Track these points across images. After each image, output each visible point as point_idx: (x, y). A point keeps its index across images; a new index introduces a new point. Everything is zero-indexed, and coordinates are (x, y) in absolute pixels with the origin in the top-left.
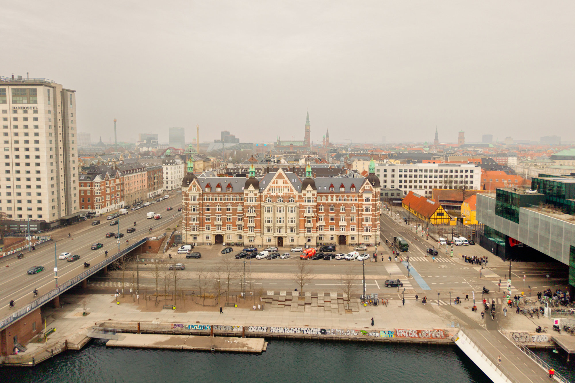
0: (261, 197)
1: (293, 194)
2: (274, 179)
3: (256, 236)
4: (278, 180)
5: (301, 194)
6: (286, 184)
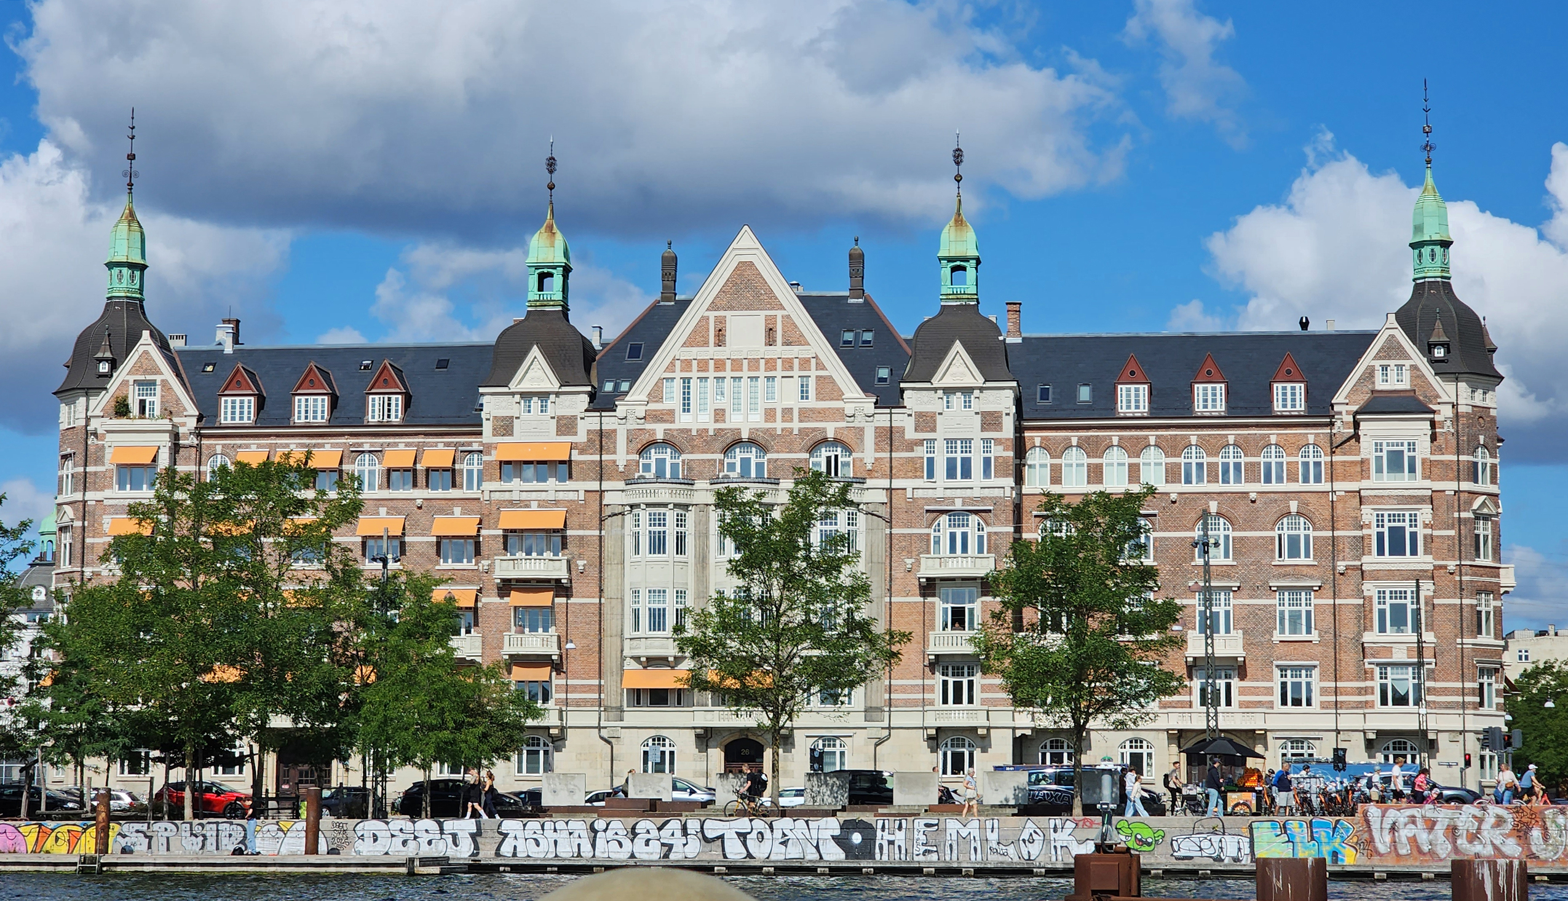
0: (602, 440)
1: (840, 414)
2: (702, 312)
3: (563, 729)
4: (728, 314)
5: (902, 420)
6: (787, 343)
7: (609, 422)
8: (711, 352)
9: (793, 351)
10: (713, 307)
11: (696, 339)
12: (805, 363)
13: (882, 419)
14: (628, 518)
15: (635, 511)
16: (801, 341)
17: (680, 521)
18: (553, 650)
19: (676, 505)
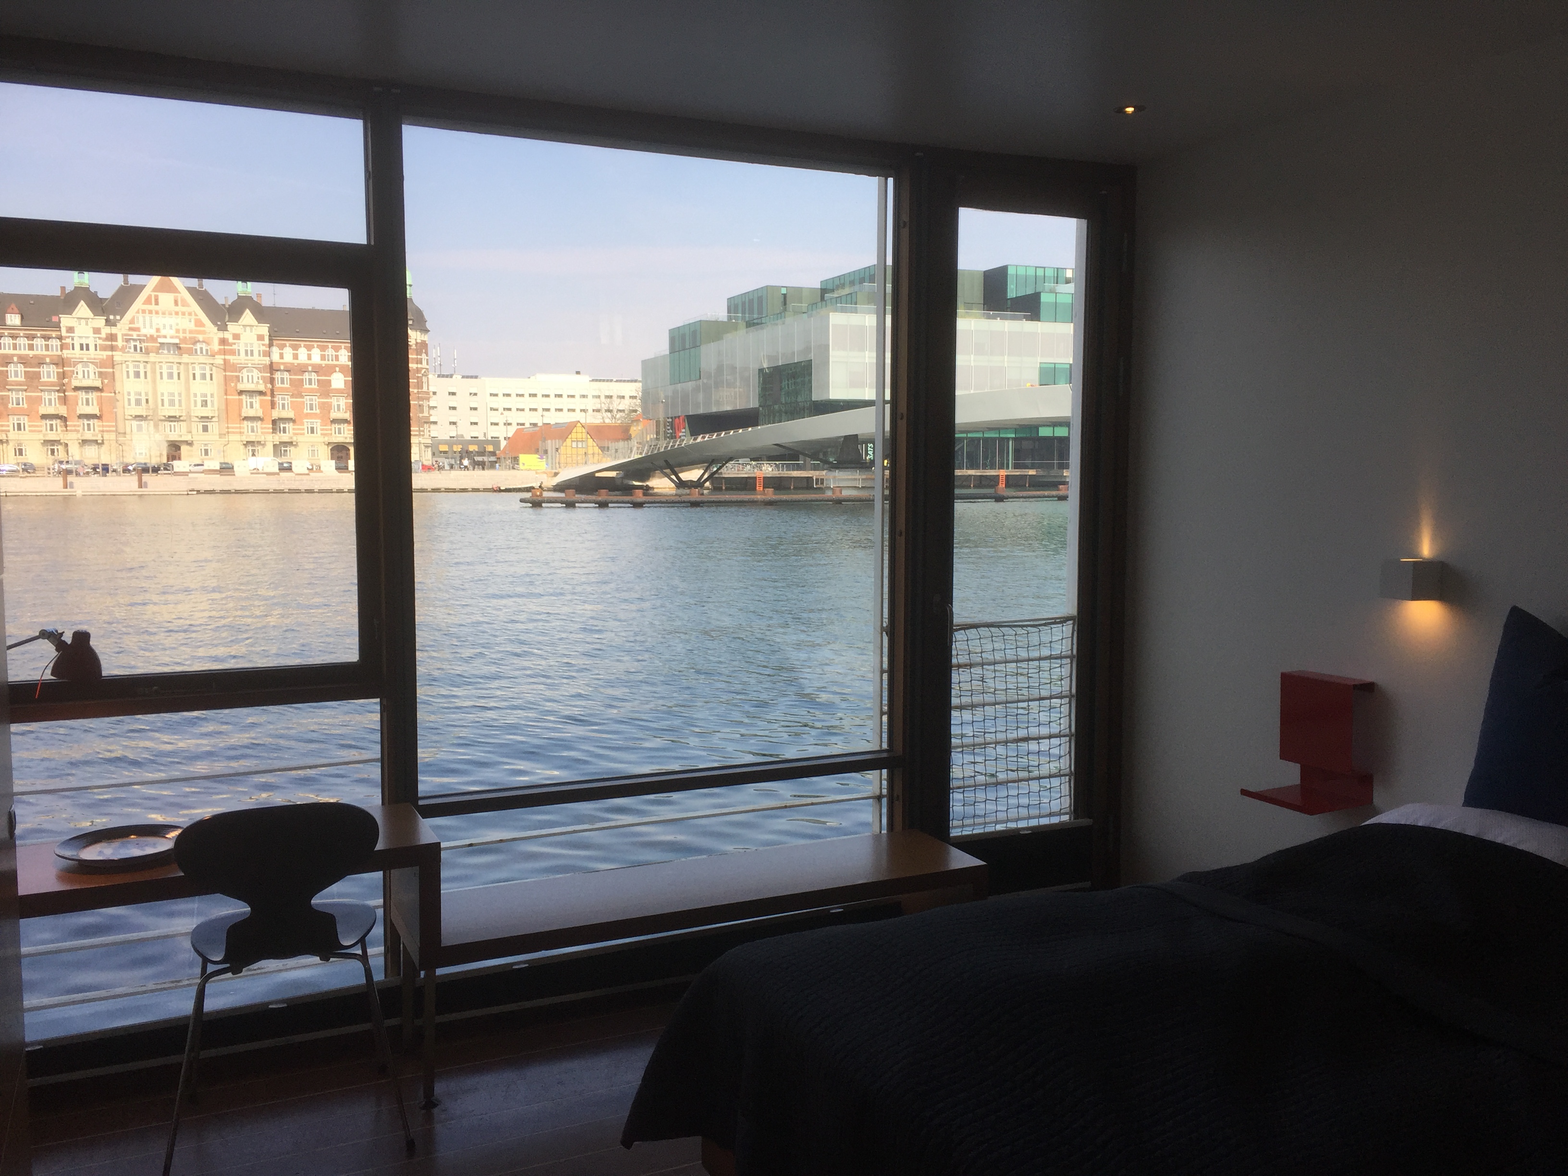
0: (111, 337)
1: (203, 332)
2: (149, 293)
3: (103, 440)
4: (159, 294)
5: (228, 335)
6: (183, 306)
7: (114, 330)
8: (153, 307)
9: (184, 309)
10: (154, 290)
11: (148, 301)
12: (190, 314)
13: (221, 334)
14: (124, 365)
15: (127, 363)
16: (188, 305)
17: (145, 367)
18: (97, 412)
19: (144, 362)
